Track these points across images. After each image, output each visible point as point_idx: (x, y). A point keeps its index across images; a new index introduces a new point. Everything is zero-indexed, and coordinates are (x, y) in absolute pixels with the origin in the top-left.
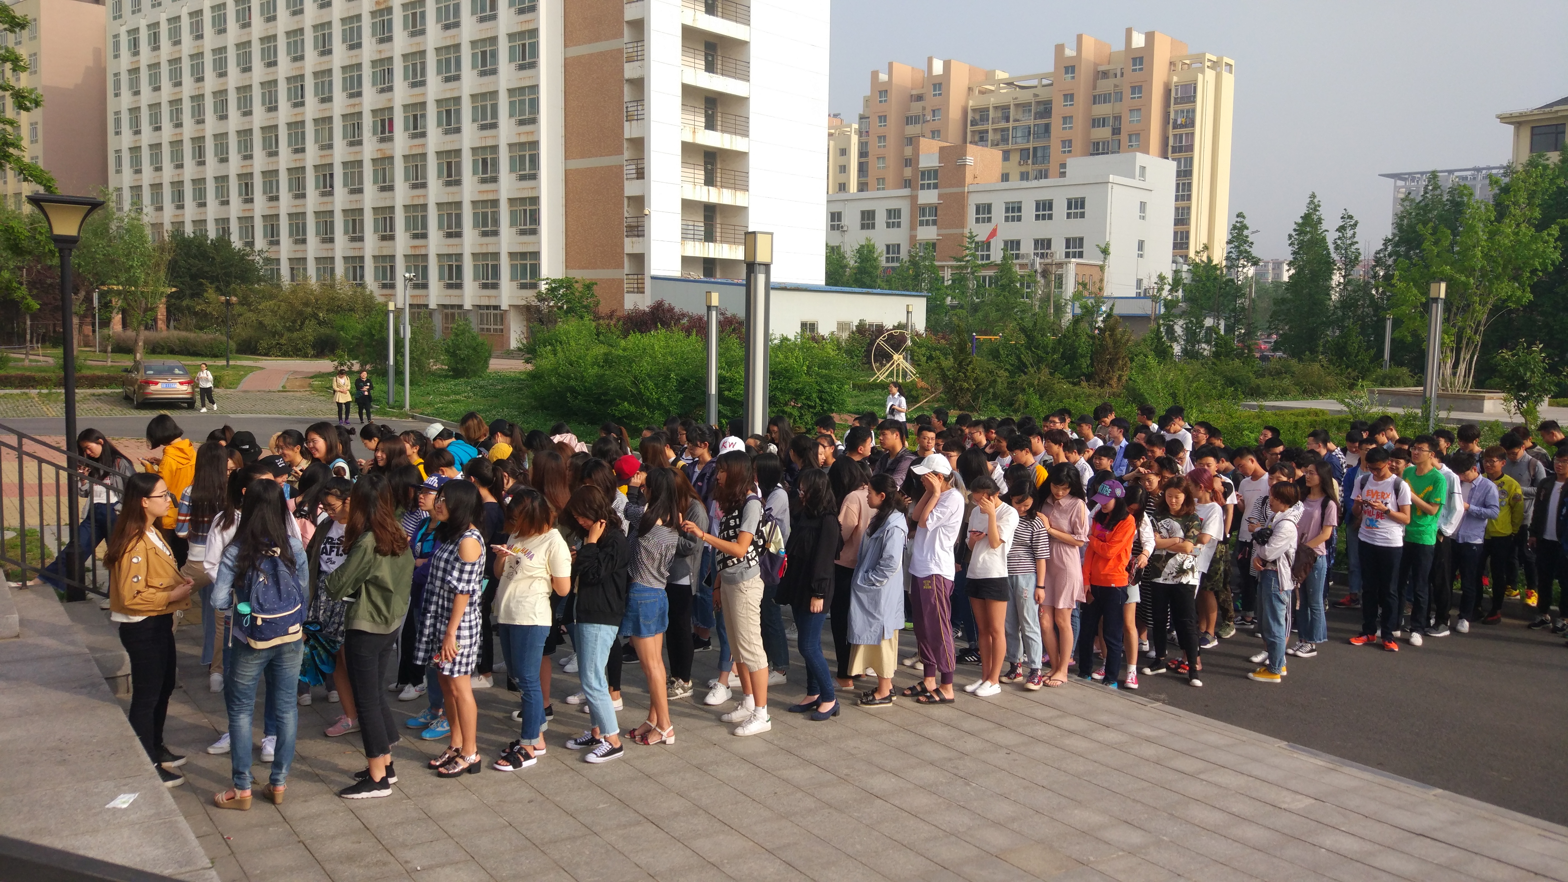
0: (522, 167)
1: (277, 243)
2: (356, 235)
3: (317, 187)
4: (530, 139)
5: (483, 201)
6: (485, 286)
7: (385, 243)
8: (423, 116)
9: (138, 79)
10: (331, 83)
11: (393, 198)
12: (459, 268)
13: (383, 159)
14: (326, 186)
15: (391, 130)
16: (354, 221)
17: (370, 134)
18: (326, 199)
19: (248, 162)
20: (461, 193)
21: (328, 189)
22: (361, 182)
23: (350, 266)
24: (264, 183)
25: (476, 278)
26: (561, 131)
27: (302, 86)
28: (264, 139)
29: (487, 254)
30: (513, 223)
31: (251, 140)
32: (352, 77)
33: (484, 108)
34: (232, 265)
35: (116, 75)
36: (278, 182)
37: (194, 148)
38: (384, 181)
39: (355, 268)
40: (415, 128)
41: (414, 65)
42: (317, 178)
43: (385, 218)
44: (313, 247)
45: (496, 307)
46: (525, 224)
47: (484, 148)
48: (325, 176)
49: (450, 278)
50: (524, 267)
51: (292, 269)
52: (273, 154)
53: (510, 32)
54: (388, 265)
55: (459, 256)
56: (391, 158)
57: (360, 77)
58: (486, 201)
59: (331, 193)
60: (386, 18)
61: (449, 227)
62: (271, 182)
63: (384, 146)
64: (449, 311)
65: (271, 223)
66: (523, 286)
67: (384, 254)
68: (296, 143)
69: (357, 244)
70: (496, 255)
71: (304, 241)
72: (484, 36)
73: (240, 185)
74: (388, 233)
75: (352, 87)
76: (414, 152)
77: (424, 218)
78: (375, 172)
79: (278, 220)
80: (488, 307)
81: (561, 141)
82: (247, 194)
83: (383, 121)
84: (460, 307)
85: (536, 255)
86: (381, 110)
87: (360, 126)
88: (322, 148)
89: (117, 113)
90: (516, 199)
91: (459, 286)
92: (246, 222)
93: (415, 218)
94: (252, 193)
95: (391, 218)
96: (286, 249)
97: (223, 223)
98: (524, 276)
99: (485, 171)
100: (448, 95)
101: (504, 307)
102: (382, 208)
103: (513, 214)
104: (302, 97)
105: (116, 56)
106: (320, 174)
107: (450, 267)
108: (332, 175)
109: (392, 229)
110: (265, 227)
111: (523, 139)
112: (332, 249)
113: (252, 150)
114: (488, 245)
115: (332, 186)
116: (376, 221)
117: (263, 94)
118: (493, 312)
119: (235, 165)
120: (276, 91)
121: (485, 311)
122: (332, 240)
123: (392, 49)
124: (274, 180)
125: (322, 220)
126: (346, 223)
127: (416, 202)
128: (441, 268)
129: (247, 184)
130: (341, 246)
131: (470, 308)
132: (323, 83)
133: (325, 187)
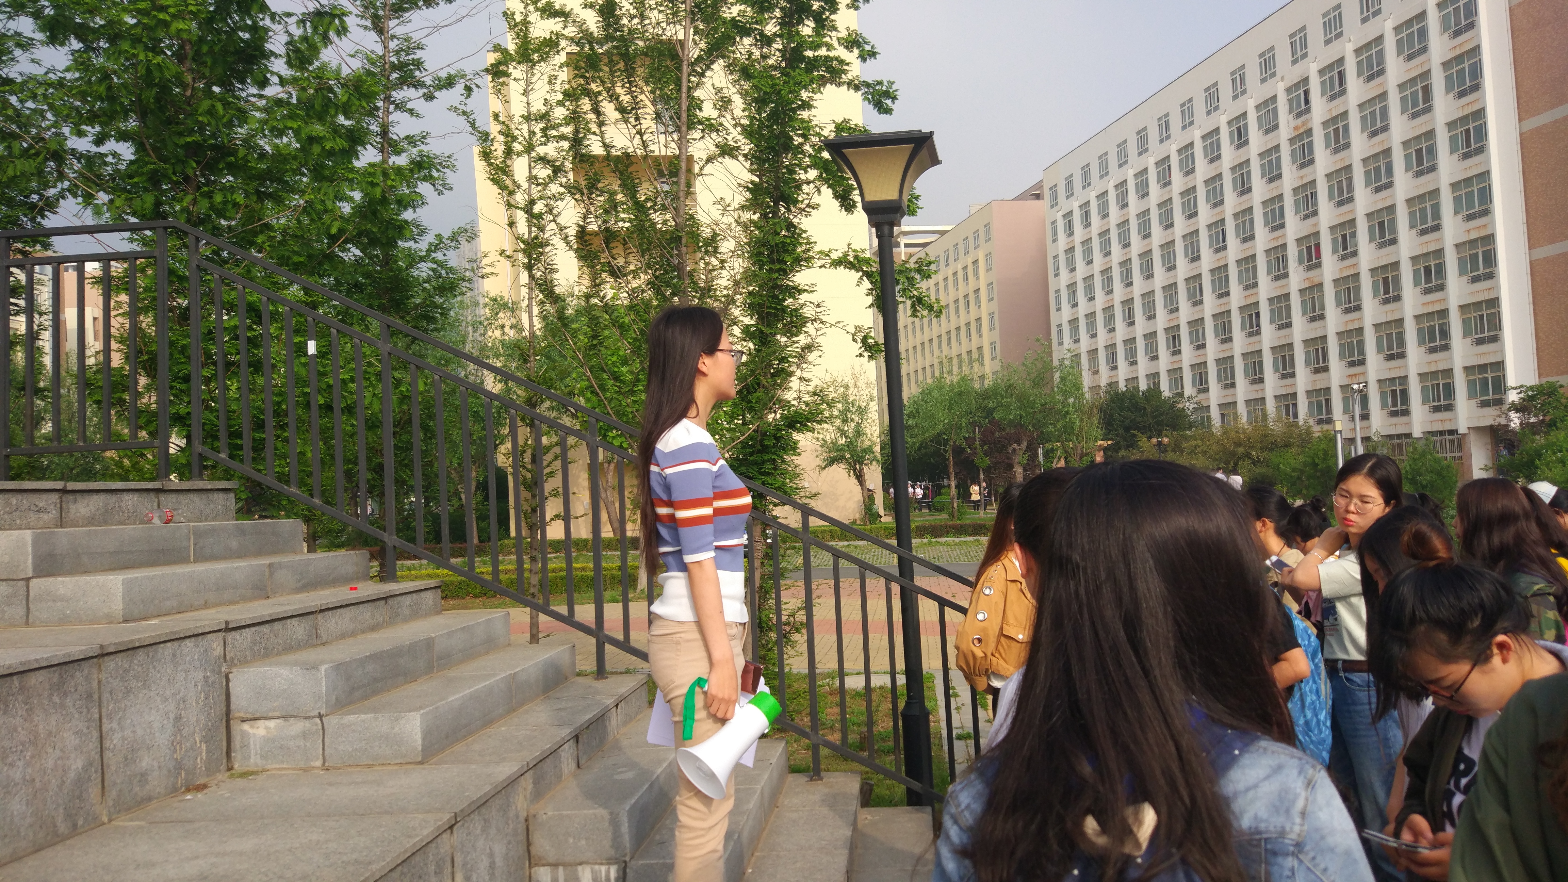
0: (1475, 266)
1: (1207, 390)
2: (1286, 370)
3: (1243, 329)
4: (1483, 233)
5: (1427, 314)
6: (1437, 409)
7: (1319, 376)
8: (1354, 235)
9: (1073, 257)
10: (1252, 221)
11: (1325, 327)
12: (1405, 393)
13: (1311, 288)
14: (1253, 327)
15: (1318, 256)
16: (1284, 357)
17: (1297, 264)
18: (1253, 339)
19: (1174, 315)
20: (1402, 309)
21: (1255, 328)
22: (1289, 316)
23: (1282, 404)
24: (1191, 333)
25: (1425, 401)
26: (1521, 217)
27: (1223, 230)
28: (1188, 290)
29: (1436, 372)
30: (1466, 333)
31: (1176, 293)
32: (1273, 211)
33: (1423, 211)
34: (1162, 414)
35: (1055, 257)
36: (1203, 329)
37: (1124, 311)
38: (1314, 311)
39: (1287, 406)
40: (1345, 248)
41: (1340, 183)
42: (1243, 319)
43: (1317, 350)
44: (1243, 390)
45: (1452, 432)
46: (1483, 332)
47: (1426, 255)
48: (1251, 316)
49: (1395, 404)
50: (1485, 382)
51: (1222, 415)
52: (1198, 303)
53: (1450, 120)
54: (1323, 399)
55: (1404, 379)
56: (1320, 285)
57: (1282, 208)
58: (1433, 313)
59: (1258, 333)
60: (1305, 141)
61: (1390, 348)
62: (1197, 331)
63: (1312, 274)
64: (1396, 441)
65: (1200, 370)
66: (1484, 404)
67: (1318, 387)
68: (1220, 288)
69: (1289, 381)
70: (1448, 372)
71: (1233, 385)
72: (1417, 133)
73: (1168, 339)
74: (1321, 364)
75: (1274, 220)
76: (1345, 275)
77: (1361, 343)
78: (1304, 303)
79: (1206, 367)
80: (1441, 433)
81: (1522, 229)
82: (1175, 347)
83: (1309, 249)
84: (1408, 435)
85: (1500, 365)
86: (1306, 237)
87: (1285, 259)
88: (1247, 288)
89: (1057, 291)
90: (1469, 305)
91: (1406, 413)
92: (1176, 373)
93: (1351, 344)
94: (1180, 345)
95: (1323, 348)
96: (1215, 395)
97: (1154, 377)
98: (1485, 391)
99: (1428, 279)
100: (1380, 206)
101: (1462, 430)
102: (1313, 339)
103: (1465, 322)
104: (1224, 241)
105: (1055, 241)
106: (1246, 315)
107: (1394, 392)
108: (1258, 314)
109: (1325, 359)
110: (1193, 376)
111: (1474, 235)
112: (1263, 390)
113: (1177, 303)
114: (1439, 362)
115: (1258, 325)
116: (1307, 353)
117: (1186, 246)
118: (1448, 437)
119: (1162, 320)
120: (1198, 241)
121: (1439, 438)
122: (1261, 380)
123: (1315, 172)
124: (1200, 328)
125: (1250, 361)
126: (1275, 360)
127: (1350, 327)
128: (1383, 395)
129: (1174, 337)
130: (1272, 385)
131: (1421, 436)
132: (1243, 223)
133: (1251, 327)
